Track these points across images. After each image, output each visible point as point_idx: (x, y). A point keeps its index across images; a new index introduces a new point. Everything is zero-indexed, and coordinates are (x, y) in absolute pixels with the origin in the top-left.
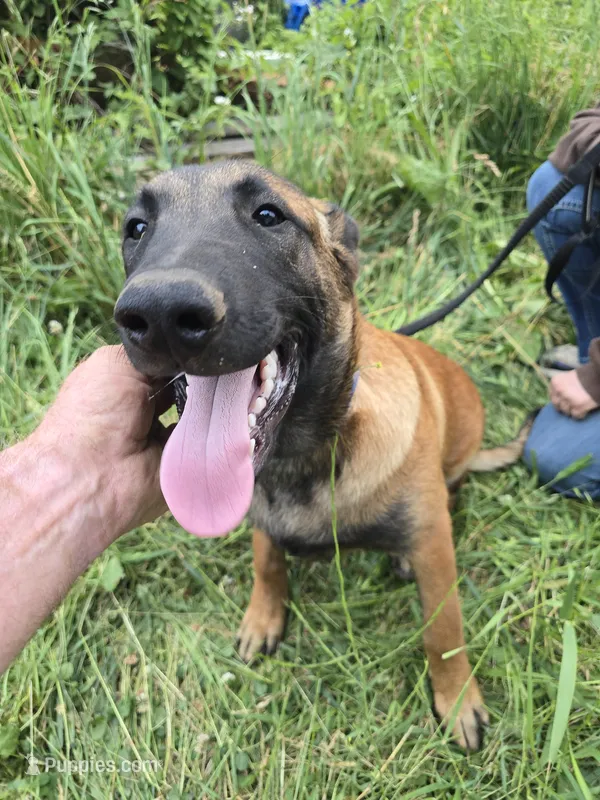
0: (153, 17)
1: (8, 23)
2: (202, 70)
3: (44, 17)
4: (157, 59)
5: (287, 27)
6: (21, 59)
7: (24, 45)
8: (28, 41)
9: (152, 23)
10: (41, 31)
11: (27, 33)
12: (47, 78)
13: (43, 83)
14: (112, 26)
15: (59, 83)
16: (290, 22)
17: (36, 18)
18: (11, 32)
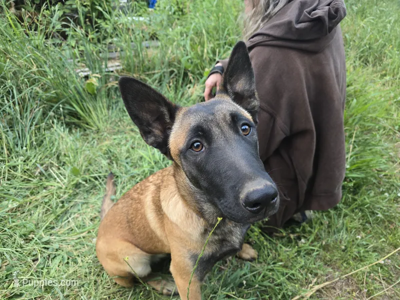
0: (85, 4)
1: (24, 6)
2: (107, 24)
3: (40, 4)
4: (87, 20)
5: (149, 7)
6: (30, 20)
7: (32, 14)
8: (33, 13)
9: (85, 6)
10: (38, 9)
11: (33, 10)
12: (41, 27)
13: (39, 29)
14: (69, 7)
15: (46, 28)
16: (151, 5)
17: (37, 4)
18: (25, 9)
